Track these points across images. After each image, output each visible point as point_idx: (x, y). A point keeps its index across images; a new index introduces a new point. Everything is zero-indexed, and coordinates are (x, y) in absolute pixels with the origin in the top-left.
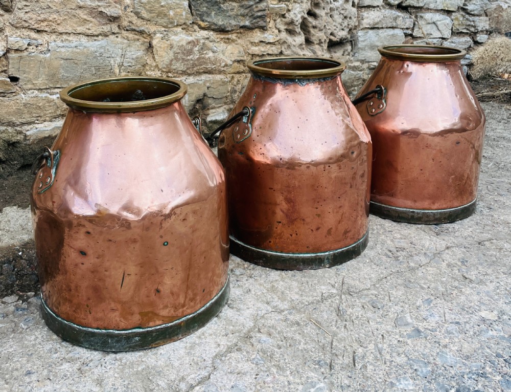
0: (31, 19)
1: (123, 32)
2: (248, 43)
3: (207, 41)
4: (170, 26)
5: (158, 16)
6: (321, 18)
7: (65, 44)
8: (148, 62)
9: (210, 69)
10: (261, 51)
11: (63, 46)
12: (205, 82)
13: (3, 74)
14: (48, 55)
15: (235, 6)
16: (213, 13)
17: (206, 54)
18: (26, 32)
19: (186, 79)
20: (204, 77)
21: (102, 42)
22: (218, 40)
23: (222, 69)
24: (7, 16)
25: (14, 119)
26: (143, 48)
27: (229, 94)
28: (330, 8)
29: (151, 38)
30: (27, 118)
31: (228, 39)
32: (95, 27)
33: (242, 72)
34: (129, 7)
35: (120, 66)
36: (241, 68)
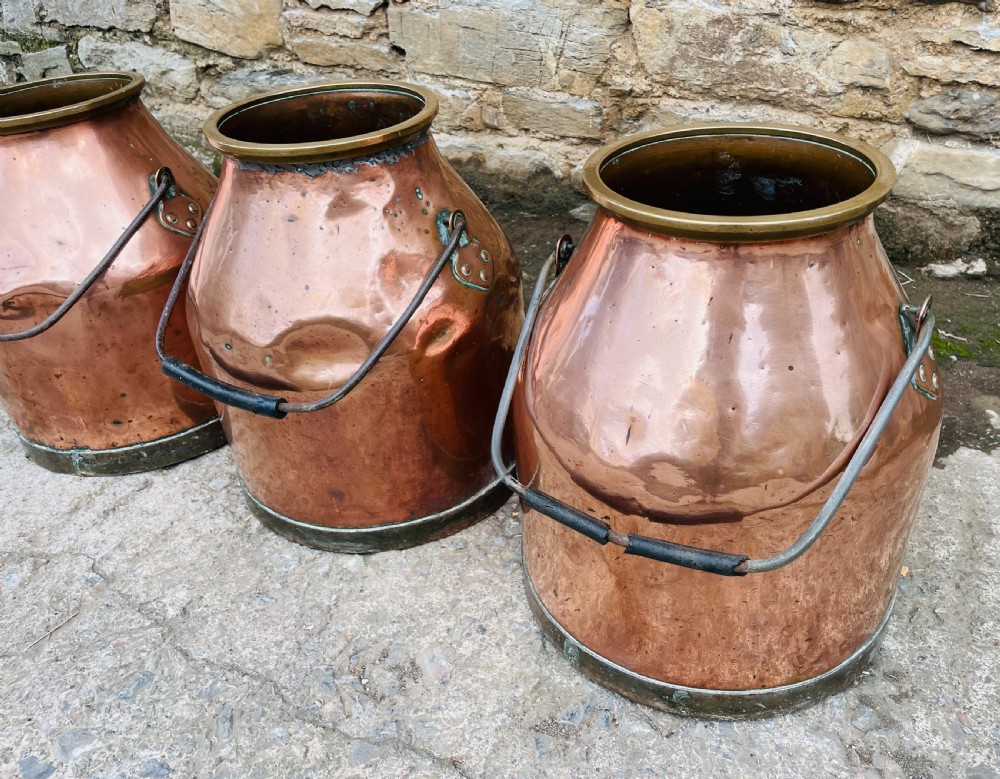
2: (911, 43)
3: (768, 24)
8: (619, 54)
9: (774, 94)
10: (951, 72)
11: (460, 3)
13: (384, 39)
17: (763, 54)
19: (713, 107)
20: (756, 111)
22: (808, 23)
23: (810, 100)
26: (610, 22)
29: (630, 1)
31: (840, 22)
33: (880, 120)
35: (558, 55)
36: (876, 107)
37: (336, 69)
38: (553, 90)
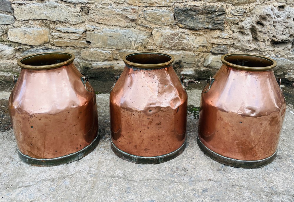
0: (96, 18)
1: (138, 26)
2: (210, 37)
3: (183, 34)
4: (162, 25)
5: (156, 20)
6: (266, 27)
7: (110, 30)
8: (150, 41)
9: (185, 48)
10: (218, 42)
11: (109, 31)
12: (181, 54)
13: (85, 40)
14: (102, 34)
15: (202, 17)
16: (188, 20)
17: (182, 40)
18: (94, 24)
19: (171, 51)
20: (181, 52)
21: (127, 30)
22: (190, 34)
23: (192, 49)
24: (86, 16)
25: (88, 58)
26: (147, 34)
27: (196, 62)
28: (274, 21)
29: (152, 30)
30: (93, 59)
31: (197, 34)
32: (124, 23)
33: (206, 52)
34: (141, 15)
35: (135, 42)
36: (205, 49)
37: (67, 47)
38: (133, 50)
